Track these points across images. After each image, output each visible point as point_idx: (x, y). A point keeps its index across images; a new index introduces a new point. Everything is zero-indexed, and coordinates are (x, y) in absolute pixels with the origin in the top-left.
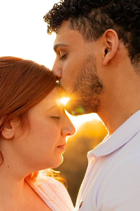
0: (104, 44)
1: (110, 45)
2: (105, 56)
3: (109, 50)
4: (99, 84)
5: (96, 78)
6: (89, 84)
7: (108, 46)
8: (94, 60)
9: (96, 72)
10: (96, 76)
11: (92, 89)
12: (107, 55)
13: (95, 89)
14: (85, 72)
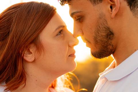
0: (109, 3)
1: (113, 2)
2: (111, 11)
3: (113, 6)
4: (111, 32)
5: (108, 29)
6: (104, 35)
7: (112, 3)
8: (104, 16)
9: (107, 24)
10: (108, 28)
11: (107, 37)
12: (113, 10)
13: (109, 37)
14: (99, 27)
